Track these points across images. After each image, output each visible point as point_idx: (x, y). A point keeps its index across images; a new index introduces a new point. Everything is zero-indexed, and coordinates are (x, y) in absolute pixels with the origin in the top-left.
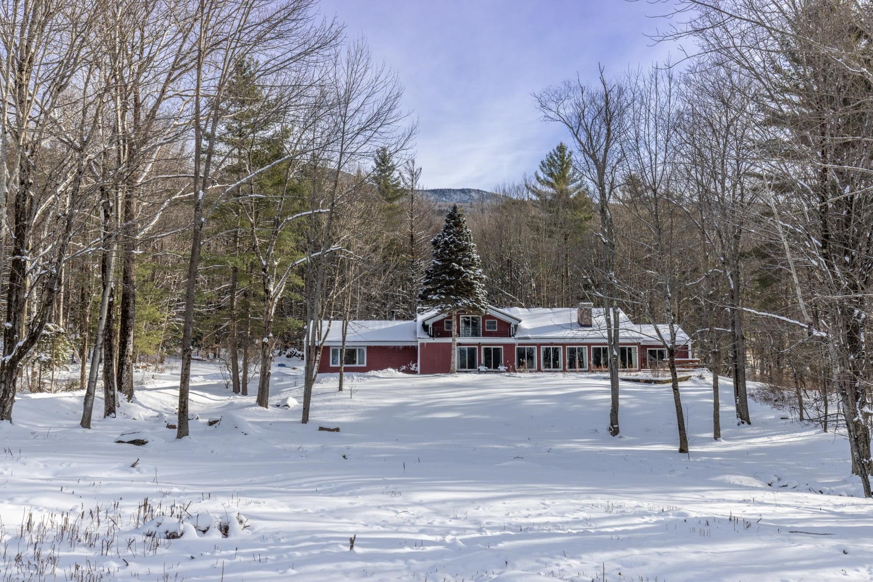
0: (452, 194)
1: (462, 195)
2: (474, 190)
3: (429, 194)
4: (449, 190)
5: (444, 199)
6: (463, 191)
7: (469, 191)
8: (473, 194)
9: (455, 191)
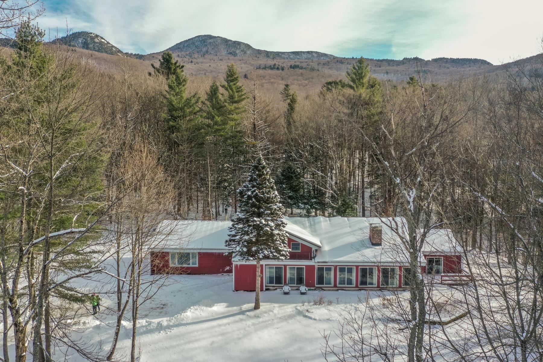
0: (302, 54)
1: (308, 54)
2: (314, 52)
3: (290, 54)
4: (301, 52)
5: (298, 57)
6: (308, 52)
7: (312, 52)
8: (314, 54)
9: (304, 52)
